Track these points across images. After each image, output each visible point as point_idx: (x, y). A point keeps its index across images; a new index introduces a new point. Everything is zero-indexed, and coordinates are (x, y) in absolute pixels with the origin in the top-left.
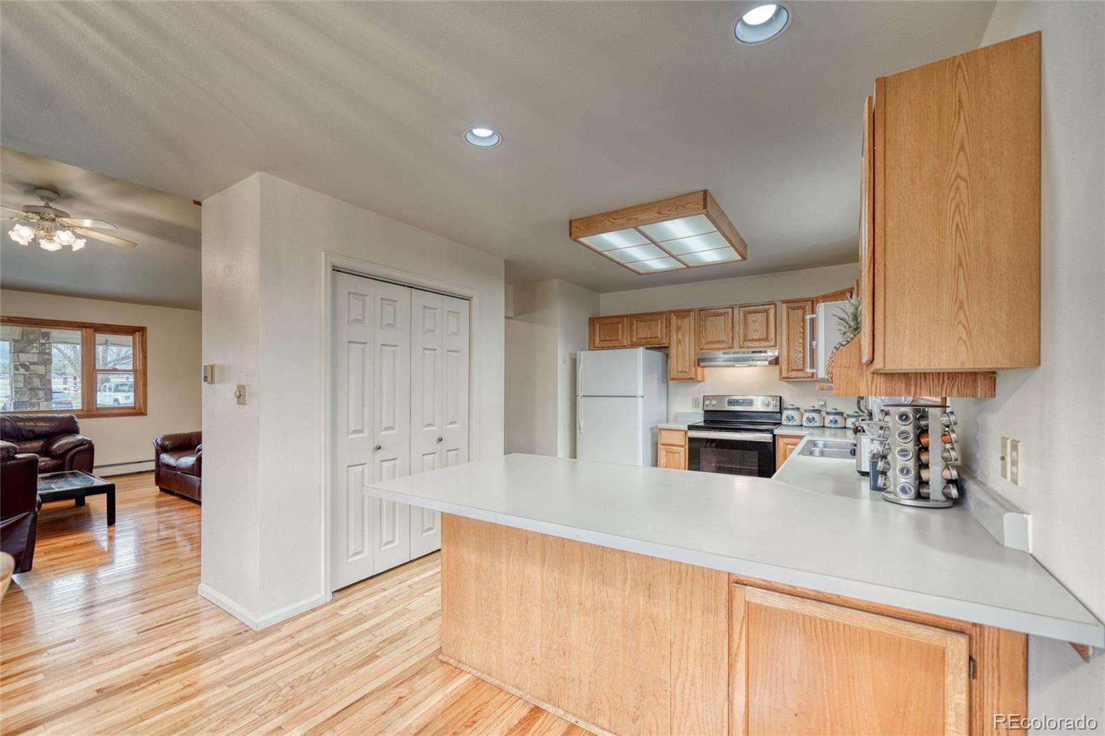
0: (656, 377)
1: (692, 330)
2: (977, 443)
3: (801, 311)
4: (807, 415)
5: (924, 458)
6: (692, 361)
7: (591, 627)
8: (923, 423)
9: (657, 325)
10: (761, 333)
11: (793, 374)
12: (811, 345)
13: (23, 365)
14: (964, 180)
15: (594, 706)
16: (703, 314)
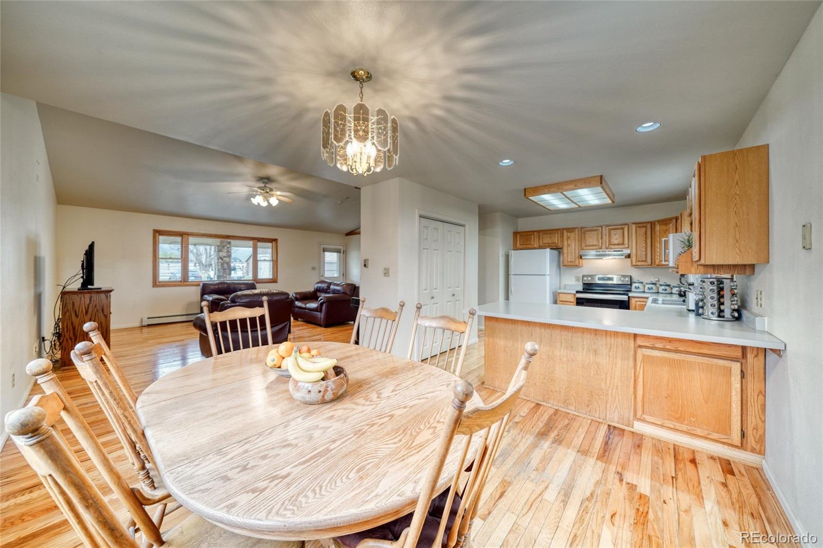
0: (555, 264)
1: (577, 239)
2: (747, 294)
3: (644, 229)
4: (647, 286)
5: (722, 300)
6: (577, 256)
7: (566, 369)
8: (721, 286)
9: (555, 236)
10: (619, 240)
11: (640, 263)
12: (665, 252)
13: (221, 258)
14: (738, 195)
15: (567, 402)
16: (583, 231)
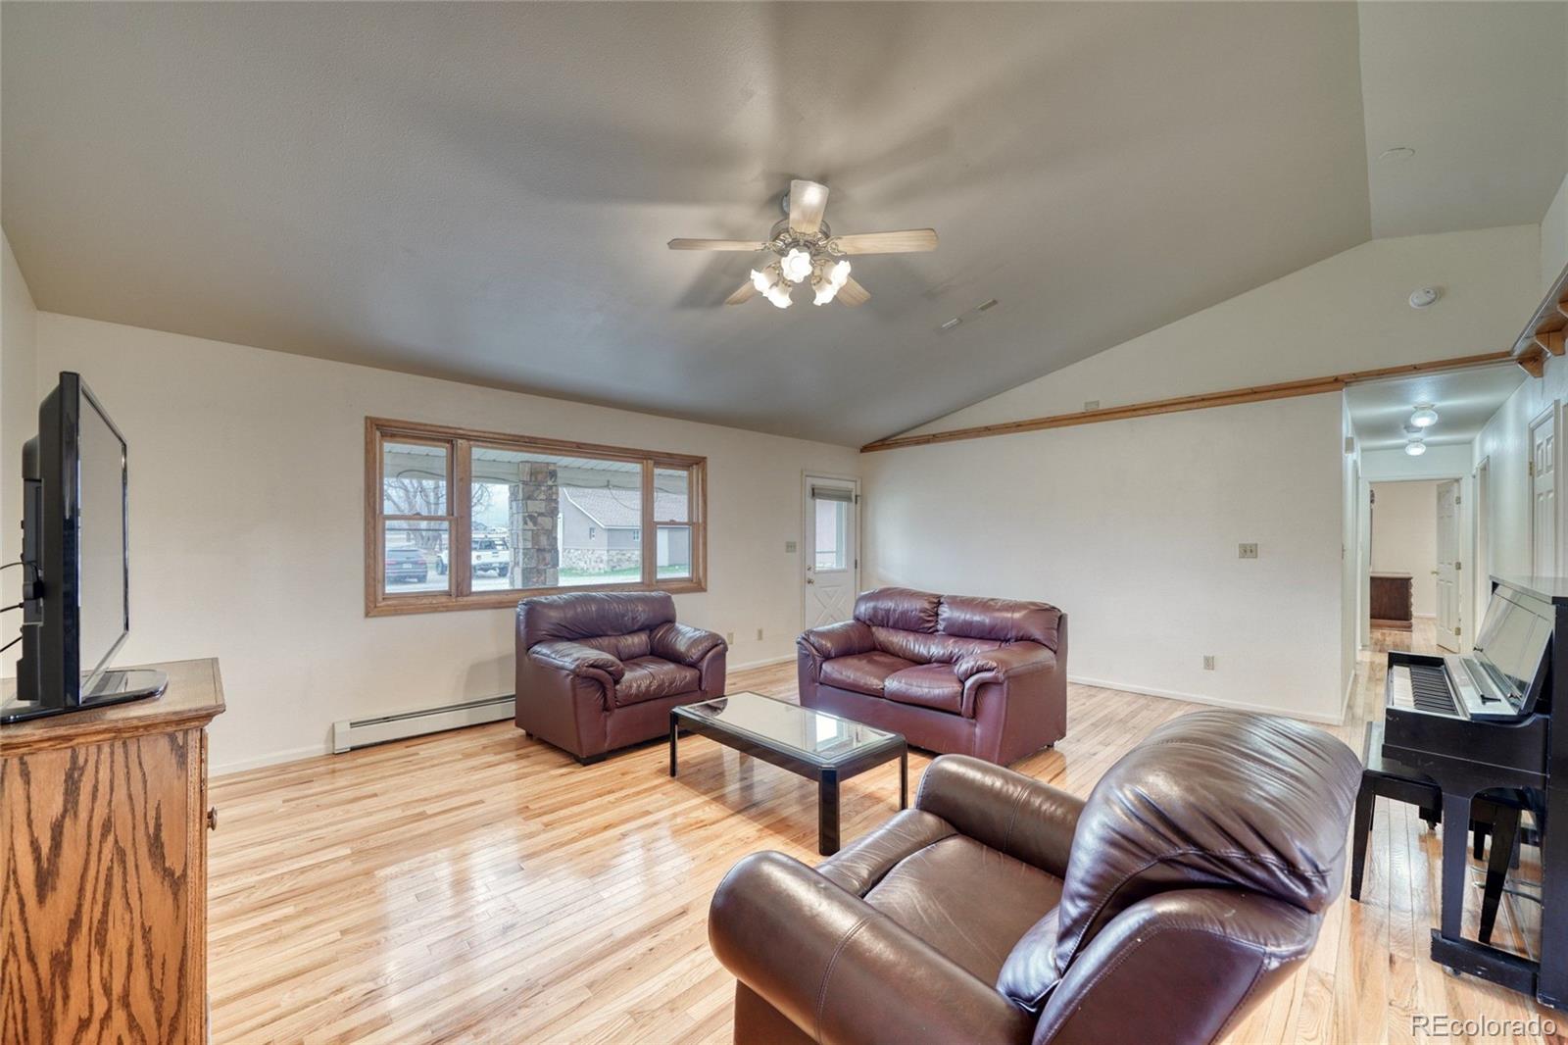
13: (531, 517)
